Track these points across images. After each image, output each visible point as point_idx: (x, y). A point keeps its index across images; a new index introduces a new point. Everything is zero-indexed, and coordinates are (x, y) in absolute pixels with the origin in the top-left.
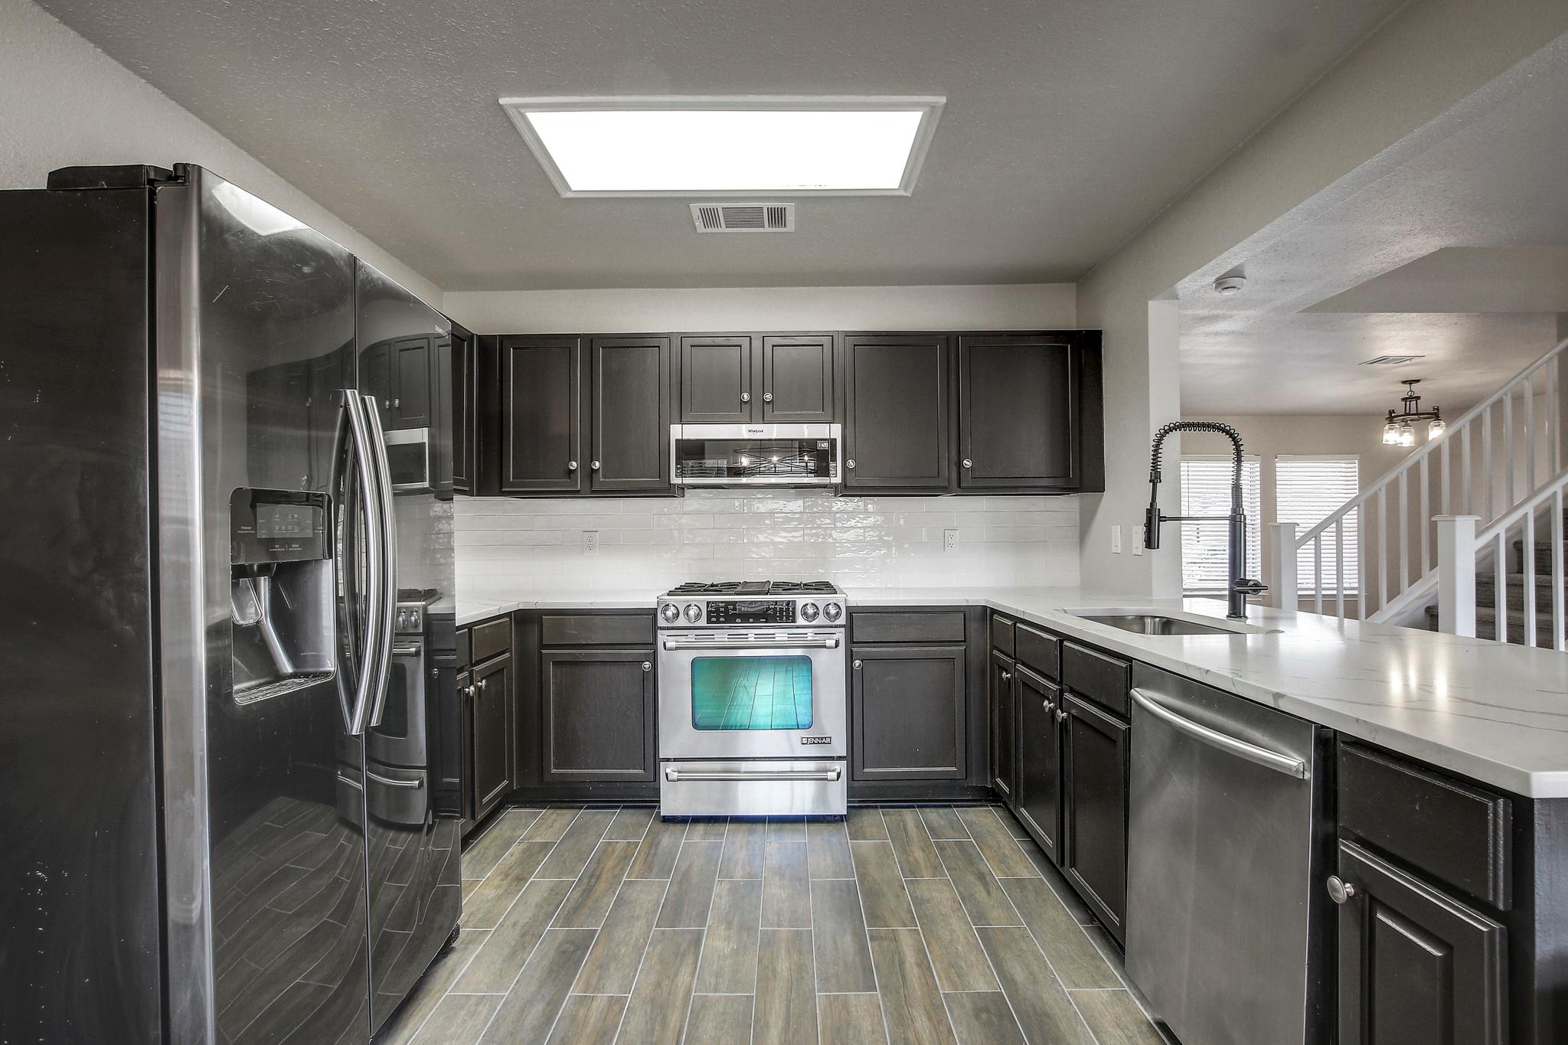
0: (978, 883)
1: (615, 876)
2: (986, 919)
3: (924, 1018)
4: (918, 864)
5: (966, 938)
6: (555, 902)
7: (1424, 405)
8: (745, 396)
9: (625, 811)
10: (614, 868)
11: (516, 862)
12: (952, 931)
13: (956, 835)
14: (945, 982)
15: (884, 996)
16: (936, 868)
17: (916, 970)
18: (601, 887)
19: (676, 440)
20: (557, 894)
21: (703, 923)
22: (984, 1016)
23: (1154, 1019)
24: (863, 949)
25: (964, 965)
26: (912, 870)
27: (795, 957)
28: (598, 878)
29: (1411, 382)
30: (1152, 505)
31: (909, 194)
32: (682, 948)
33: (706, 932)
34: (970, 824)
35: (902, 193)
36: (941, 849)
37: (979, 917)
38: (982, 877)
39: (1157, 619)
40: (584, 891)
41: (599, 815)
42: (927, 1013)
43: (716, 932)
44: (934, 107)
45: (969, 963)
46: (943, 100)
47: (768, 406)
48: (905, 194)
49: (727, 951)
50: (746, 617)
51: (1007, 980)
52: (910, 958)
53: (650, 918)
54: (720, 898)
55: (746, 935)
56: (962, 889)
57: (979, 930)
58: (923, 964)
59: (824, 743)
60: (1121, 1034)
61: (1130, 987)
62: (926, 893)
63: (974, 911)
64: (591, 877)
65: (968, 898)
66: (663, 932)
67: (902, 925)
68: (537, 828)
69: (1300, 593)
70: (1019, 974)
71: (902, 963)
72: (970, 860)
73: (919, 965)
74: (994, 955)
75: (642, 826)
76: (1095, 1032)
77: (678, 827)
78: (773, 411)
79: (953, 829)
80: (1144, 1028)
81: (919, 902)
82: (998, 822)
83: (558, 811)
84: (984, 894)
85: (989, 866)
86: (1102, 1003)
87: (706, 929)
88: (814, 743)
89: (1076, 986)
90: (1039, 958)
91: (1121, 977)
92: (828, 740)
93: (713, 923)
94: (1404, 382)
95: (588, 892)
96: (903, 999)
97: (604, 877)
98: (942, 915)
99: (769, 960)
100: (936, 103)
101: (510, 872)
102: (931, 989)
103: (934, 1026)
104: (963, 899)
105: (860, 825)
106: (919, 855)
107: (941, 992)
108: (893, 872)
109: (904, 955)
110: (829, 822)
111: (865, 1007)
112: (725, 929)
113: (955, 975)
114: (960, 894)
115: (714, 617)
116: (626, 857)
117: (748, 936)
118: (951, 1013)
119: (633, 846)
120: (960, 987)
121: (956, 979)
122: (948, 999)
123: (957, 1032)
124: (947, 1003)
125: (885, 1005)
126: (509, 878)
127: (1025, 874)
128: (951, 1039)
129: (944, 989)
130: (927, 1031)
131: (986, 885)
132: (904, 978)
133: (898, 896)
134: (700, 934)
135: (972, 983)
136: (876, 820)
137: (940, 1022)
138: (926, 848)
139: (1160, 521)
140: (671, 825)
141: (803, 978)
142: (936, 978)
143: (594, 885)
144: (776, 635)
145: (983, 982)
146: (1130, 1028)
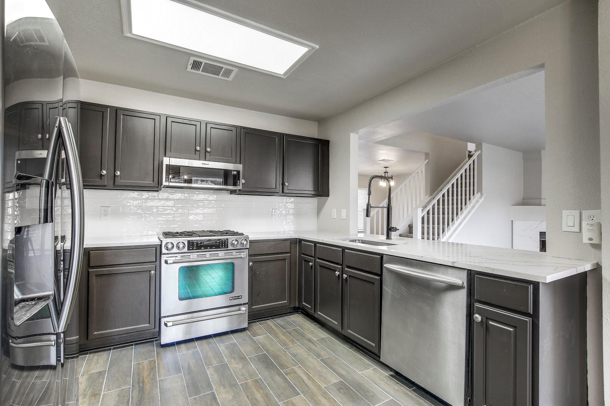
0: (310, 343)
1: (152, 379)
2: (320, 355)
3: (323, 399)
4: (285, 341)
5: (318, 364)
6: (126, 401)
7: (389, 175)
8: (198, 148)
9: (137, 346)
10: (149, 375)
11: (86, 387)
12: (312, 363)
13: (291, 327)
14: (321, 383)
15: (304, 395)
16: (292, 341)
17: (309, 381)
18: (148, 387)
19: (166, 165)
20: (124, 396)
21: (211, 388)
22: (341, 391)
23: (388, 374)
24: (285, 379)
25: (324, 375)
26: (285, 344)
27: (261, 391)
28: (143, 382)
29: (386, 167)
30: (368, 202)
31: (284, 78)
32: (209, 403)
33: (215, 392)
34: (294, 322)
35: (282, 77)
36: (290, 333)
37: (318, 356)
38: (309, 340)
39: (360, 241)
40: (139, 391)
41: (124, 351)
42: (323, 396)
43: (220, 391)
44: (314, 48)
45: (325, 373)
46: (318, 47)
47: (208, 153)
48: (284, 77)
49: (230, 397)
50: (206, 247)
51: (341, 375)
52: (304, 377)
53: (184, 394)
54: (212, 375)
55: (234, 388)
56: (306, 347)
57: (321, 360)
58: (310, 378)
59: (239, 298)
60: (383, 383)
61: (376, 366)
62: (295, 352)
63: (315, 354)
64: (139, 382)
65: (310, 349)
66: (195, 399)
67: (294, 366)
68: (89, 365)
69: (359, 231)
70: (343, 373)
71: (303, 381)
72: (303, 335)
73: (309, 380)
74: (331, 368)
75: (151, 351)
76: (377, 385)
77: (172, 348)
78: (210, 156)
79: (289, 325)
80: (388, 379)
81: (294, 355)
82: (302, 319)
83: (97, 354)
84: (315, 347)
85: (310, 336)
86: (372, 374)
87: (215, 391)
88: (235, 299)
89: (362, 371)
90: (345, 365)
91: (372, 364)
92: (241, 297)
93: (217, 388)
94: (384, 167)
95: (142, 390)
96: (312, 394)
97: (146, 381)
98: (305, 358)
99: (251, 396)
100: (315, 47)
101: (86, 392)
102: (319, 388)
103: (328, 400)
104: (308, 350)
105: (254, 330)
106: (283, 337)
107: (323, 387)
108: (278, 346)
109: (302, 377)
110: (240, 331)
111: (301, 402)
112: (224, 388)
113: (323, 379)
114: (306, 348)
115: (191, 247)
116: (152, 369)
117: (235, 388)
118: (331, 394)
119: (153, 362)
120: (328, 383)
121: (325, 381)
122: (327, 389)
123: (337, 400)
124: (327, 390)
125: (307, 399)
126: (88, 396)
127: (323, 337)
128: (336, 403)
129: (323, 386)
130: (327, 403)
131: (312, 343)
132: (307, 386)
133: (285, 355)
134: (213, 394)
135: (330, 380)
136: (258, 326)
137: (329, 398)
138: (284, 334)
139: (371, 208)
140: (167, 348)
141: (270, 399)
142: (318, 382)
143: (143, 387)
144: (219, 254)
145: (334, 379)
146: (385, 380)
